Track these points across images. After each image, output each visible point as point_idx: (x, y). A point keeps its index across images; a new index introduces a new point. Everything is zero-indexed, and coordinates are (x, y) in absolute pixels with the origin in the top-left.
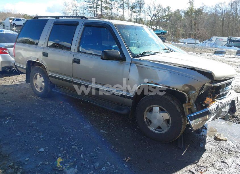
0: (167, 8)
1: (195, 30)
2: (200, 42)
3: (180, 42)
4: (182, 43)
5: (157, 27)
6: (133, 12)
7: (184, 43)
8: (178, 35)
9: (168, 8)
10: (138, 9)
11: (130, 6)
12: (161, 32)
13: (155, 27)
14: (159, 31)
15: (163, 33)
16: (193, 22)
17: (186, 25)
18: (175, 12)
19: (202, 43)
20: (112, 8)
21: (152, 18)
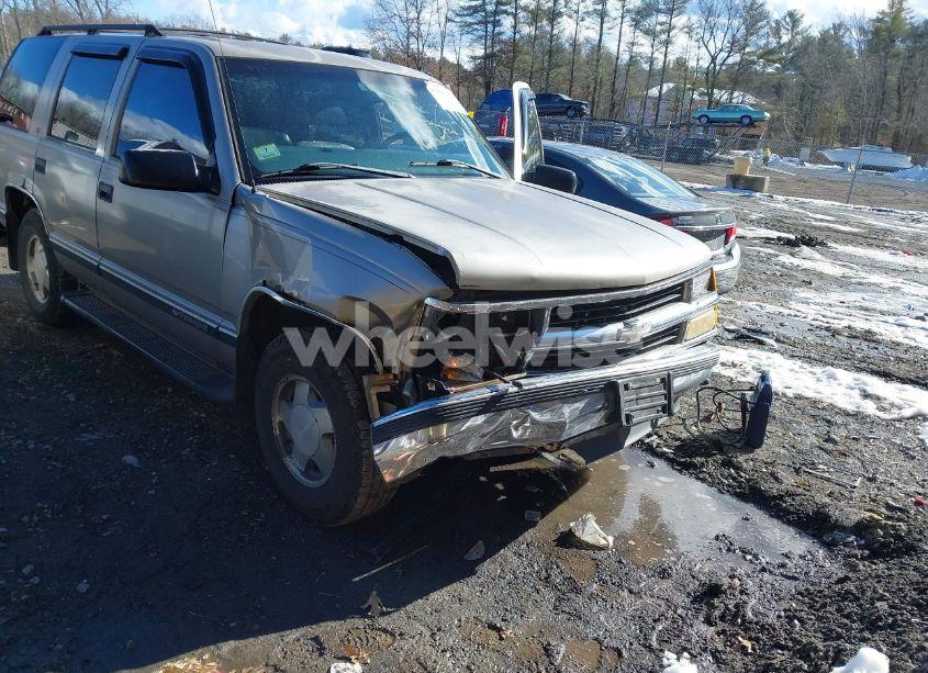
0: (788, 19)
1: (899, 110)
2: (915, 162)
3: (827, 162)
4: (835, 166)
5: (736, 94)
6: (638, 33)
7: (841, 164)
8: (822, 130)
9: (794, 18)
10: (662, 18)
11: (631, 7)
12: (738, 116)
13: (725, 97)
14: (734, 111)
15: (746, 121)
16: (893, 79)
17: (861, 91)
18: (825, 34)
19: (920, 168)
20: (560, 14)
21: (714, 59)
